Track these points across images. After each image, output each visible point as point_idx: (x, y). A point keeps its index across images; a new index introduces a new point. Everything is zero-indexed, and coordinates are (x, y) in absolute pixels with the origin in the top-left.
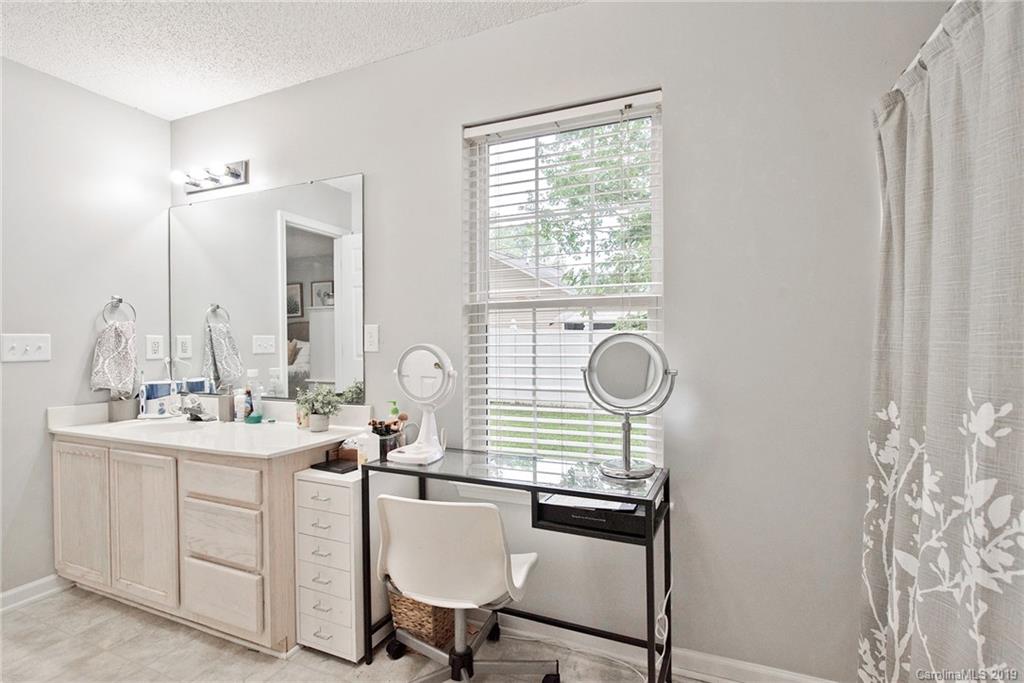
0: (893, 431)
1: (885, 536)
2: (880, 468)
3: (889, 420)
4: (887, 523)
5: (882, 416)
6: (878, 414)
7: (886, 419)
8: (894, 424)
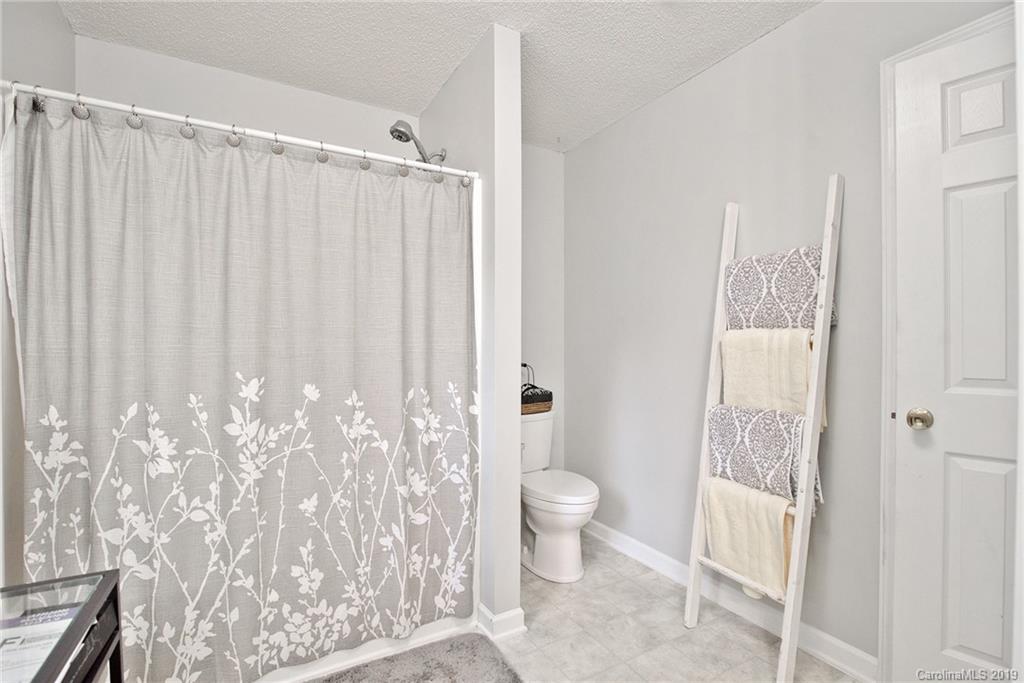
0: (55, 434)
1: (54, 541)
2: (46, 475)
3: (50, 425)
4: (55, 528)
5: (44, 422)
6: (41, 421)
7: (48, 424)
8: (54, 427)
